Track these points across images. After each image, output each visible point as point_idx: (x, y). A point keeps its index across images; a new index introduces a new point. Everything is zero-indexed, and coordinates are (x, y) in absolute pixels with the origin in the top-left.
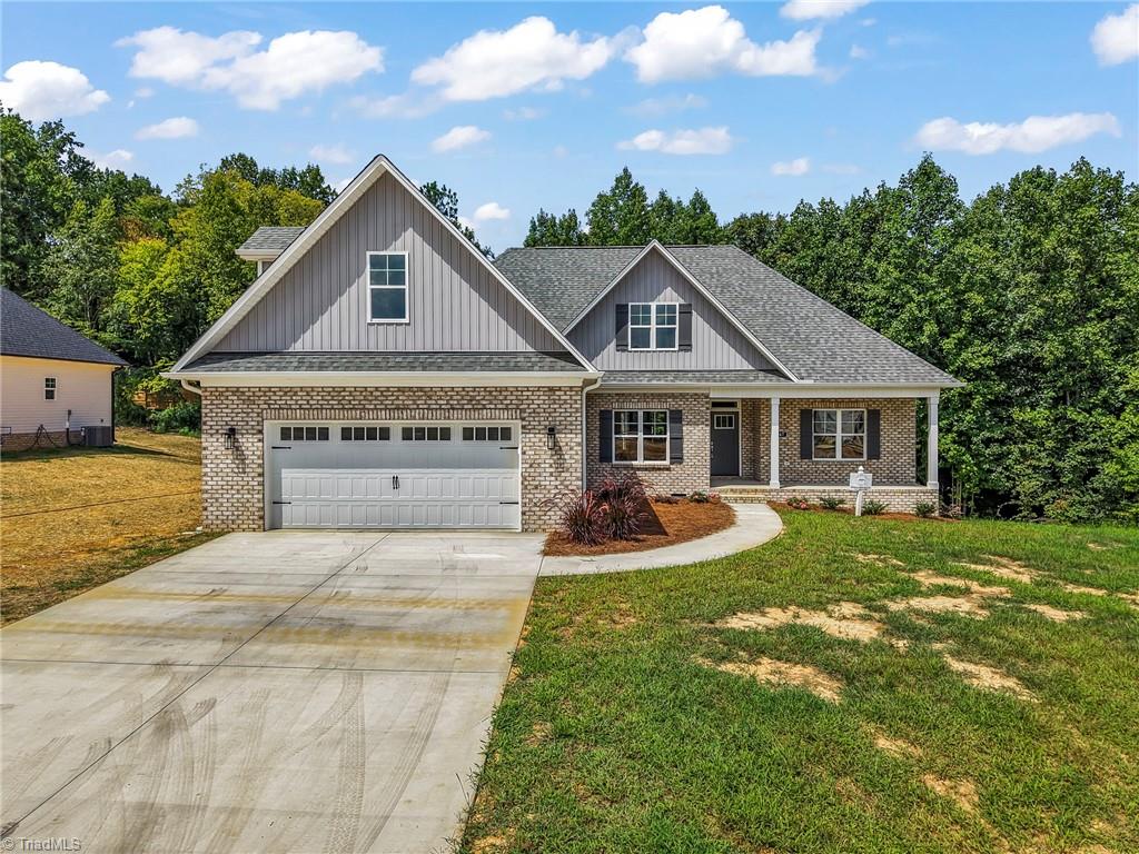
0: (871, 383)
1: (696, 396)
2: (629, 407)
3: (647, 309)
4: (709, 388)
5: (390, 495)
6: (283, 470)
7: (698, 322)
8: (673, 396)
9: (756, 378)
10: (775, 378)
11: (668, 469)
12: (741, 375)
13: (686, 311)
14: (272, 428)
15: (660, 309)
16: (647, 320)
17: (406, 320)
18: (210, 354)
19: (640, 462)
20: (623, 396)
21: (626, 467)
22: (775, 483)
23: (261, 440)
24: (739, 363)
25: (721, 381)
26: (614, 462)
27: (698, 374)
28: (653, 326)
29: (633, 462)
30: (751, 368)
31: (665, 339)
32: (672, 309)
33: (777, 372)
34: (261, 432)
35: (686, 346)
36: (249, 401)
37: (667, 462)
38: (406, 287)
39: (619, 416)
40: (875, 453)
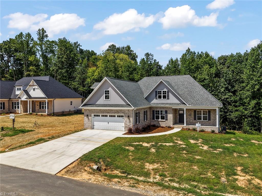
0: (203, 106)
1: (170, 108)
2: (158, 110)
3: (161, 92)
4: (172, 107)
5: (108, 125)
7: (170, 94)
8: (166, 108)
9: (181, 105)
10: (184, 105)
11: (165, 121)
12: (178, 104)
13: (168, 92)
14: (93, 115)
15: (163, 92)
16: (161, 94)
17: (109, 100)
18: (85, 104)
19: (160, 120)
20: (157, 108)
21: (157, 121)
22: (185, 125)
23: (91, 116)
24: (178, 102)
25: (174, 105)
26: (155, 120)
27: (170, 104)
28: (162, 95)
29: (159, 120)
31: (164, 97)
32: (165, 92)
33: (184, 104)
34: (91, 115)
35: (168, 99)
36: (90, 111)
37: (165, 120)
38: (109, 95)
39: (156, 111)
40: (209, 120)
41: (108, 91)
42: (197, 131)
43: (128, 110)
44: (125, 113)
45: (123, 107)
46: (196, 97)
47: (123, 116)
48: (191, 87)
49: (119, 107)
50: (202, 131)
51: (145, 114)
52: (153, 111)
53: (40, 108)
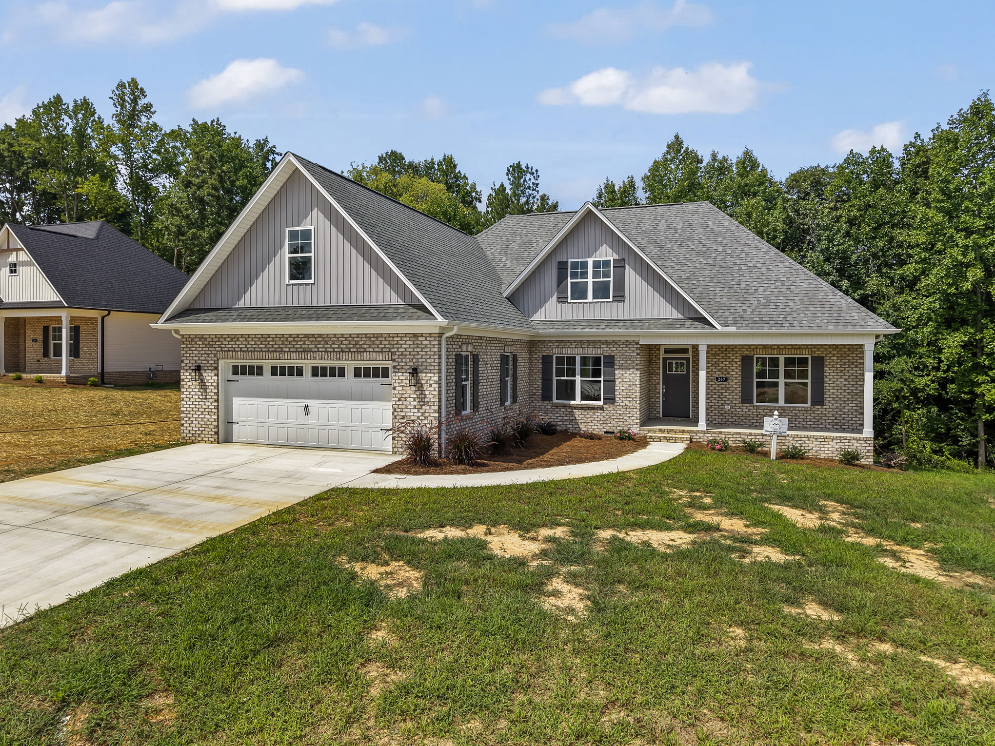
0: (798, 330)
1: (627, 343)
2: (567, 352)
3: (584, 265)
4: (639, 336)
5: (303, 420)
6: (234, 398)
7: (631, 276)
8: (606, 343)
9: (683, 326)
10: (700, 325)
11: (602, 408)
12: (669, 324)
13: (620, 265)
14: (225, 365)
15: (596, 265)
16: (584, 274)
17: (312, 281)
18: (187, 310)
19: (578, 401)
20: (562, 342)
21: (565, 406)
22: (702, 425)
23: (217, 375)
24: (671, 313)
25: (648, 328)
26: (555, 401)
27: (628, 323)
28: (590, 280)
29: (572, 402)
30: (680, 316)
31: (601, 291)
32: (607, 263)
33: (704, 321)
34: (216, 368)
35: (620, 297)
36: (209, 345)
37: (601, 403)
38: (312, 254)
39: (560, 360)
40: (819, 399)
41: (306, 234)
42: (767, 454)
43: (415, 336)
44: (393, 353)
45: (385, 318)
46: (756, 291)
47: (385, 373)
48: (724, 250)
49: (362, 317)
50: (793, 455)
51: (504, 373)
52: (546, 360)
53: (46, 354)
